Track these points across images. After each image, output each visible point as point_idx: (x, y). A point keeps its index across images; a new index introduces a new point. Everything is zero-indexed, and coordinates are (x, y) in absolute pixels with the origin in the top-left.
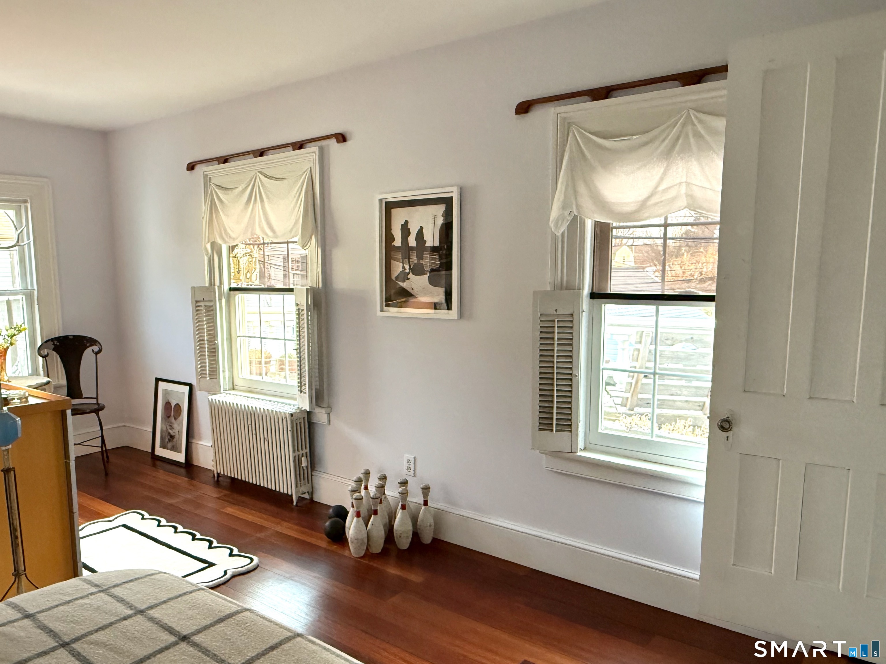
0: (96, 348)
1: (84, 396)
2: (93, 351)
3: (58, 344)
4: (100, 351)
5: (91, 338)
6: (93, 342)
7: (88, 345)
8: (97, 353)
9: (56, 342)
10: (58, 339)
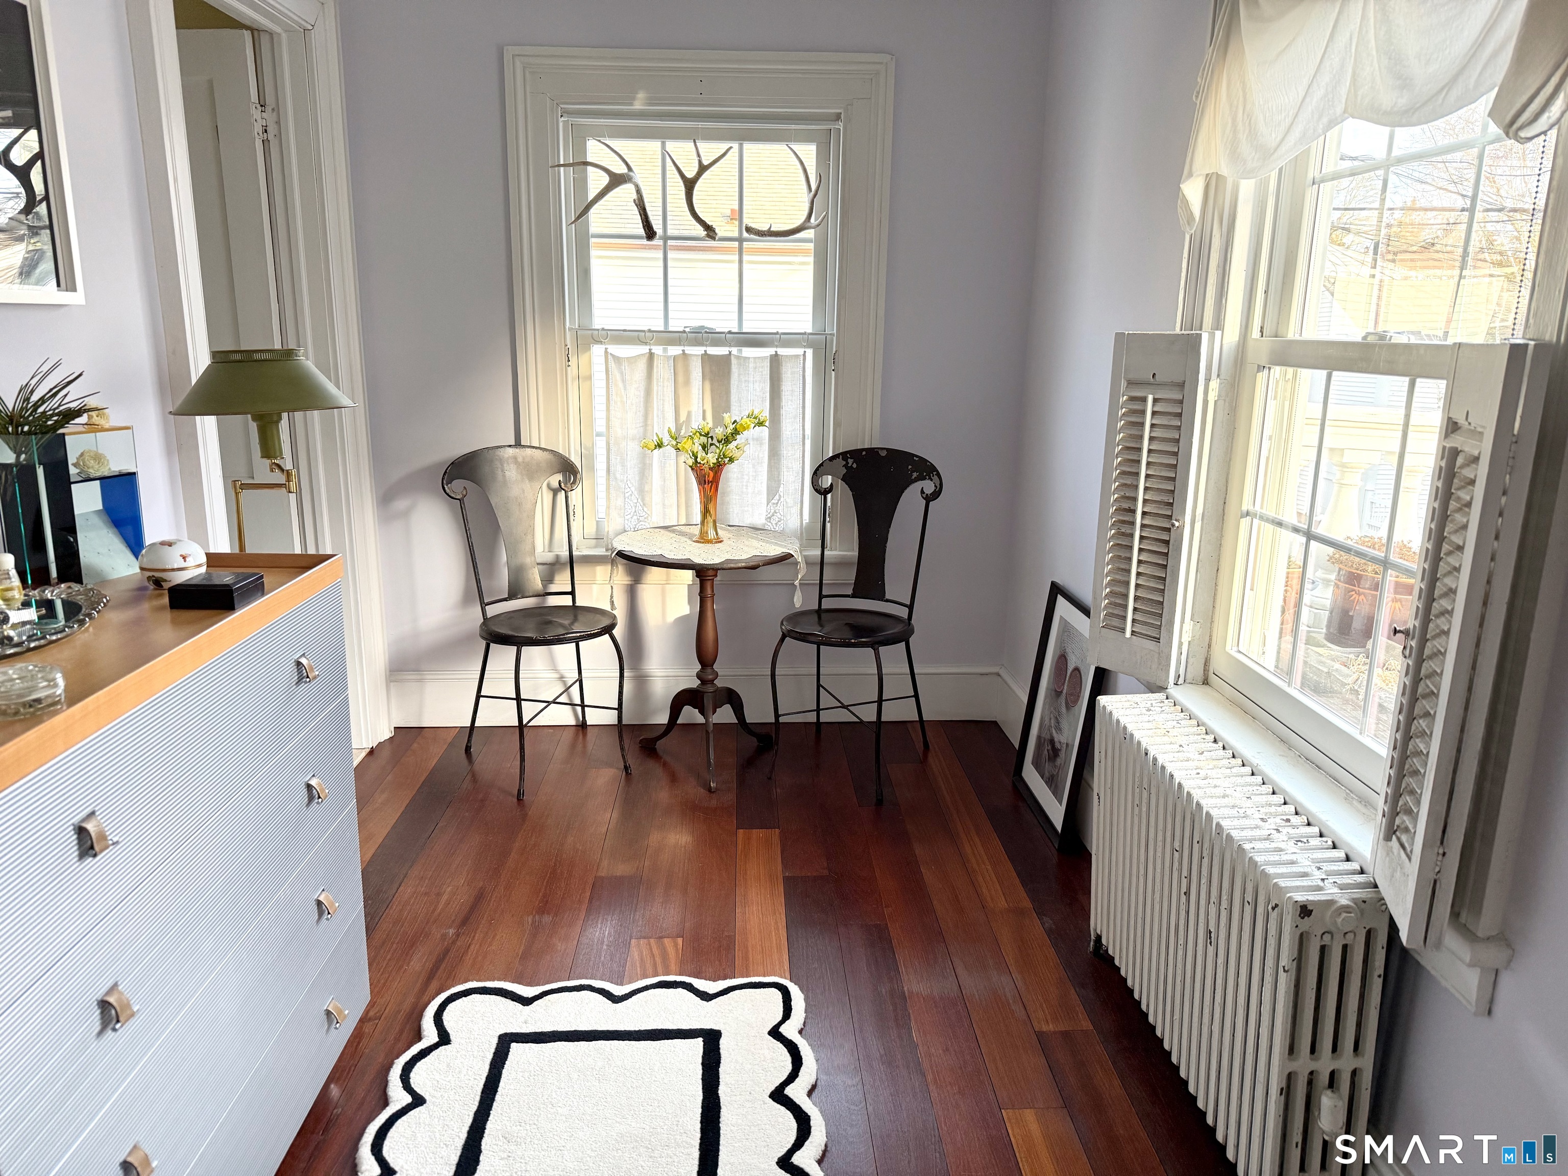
0: (929, 486)
1: (887, 597)
2: (922, 492)
3: (855, 466)
4: (936, 494)
5: (923, 461)
6: (927, 470)
7: (915, 475)
8: (929, 499)
9: (850, 461)
10: (855, 454)
